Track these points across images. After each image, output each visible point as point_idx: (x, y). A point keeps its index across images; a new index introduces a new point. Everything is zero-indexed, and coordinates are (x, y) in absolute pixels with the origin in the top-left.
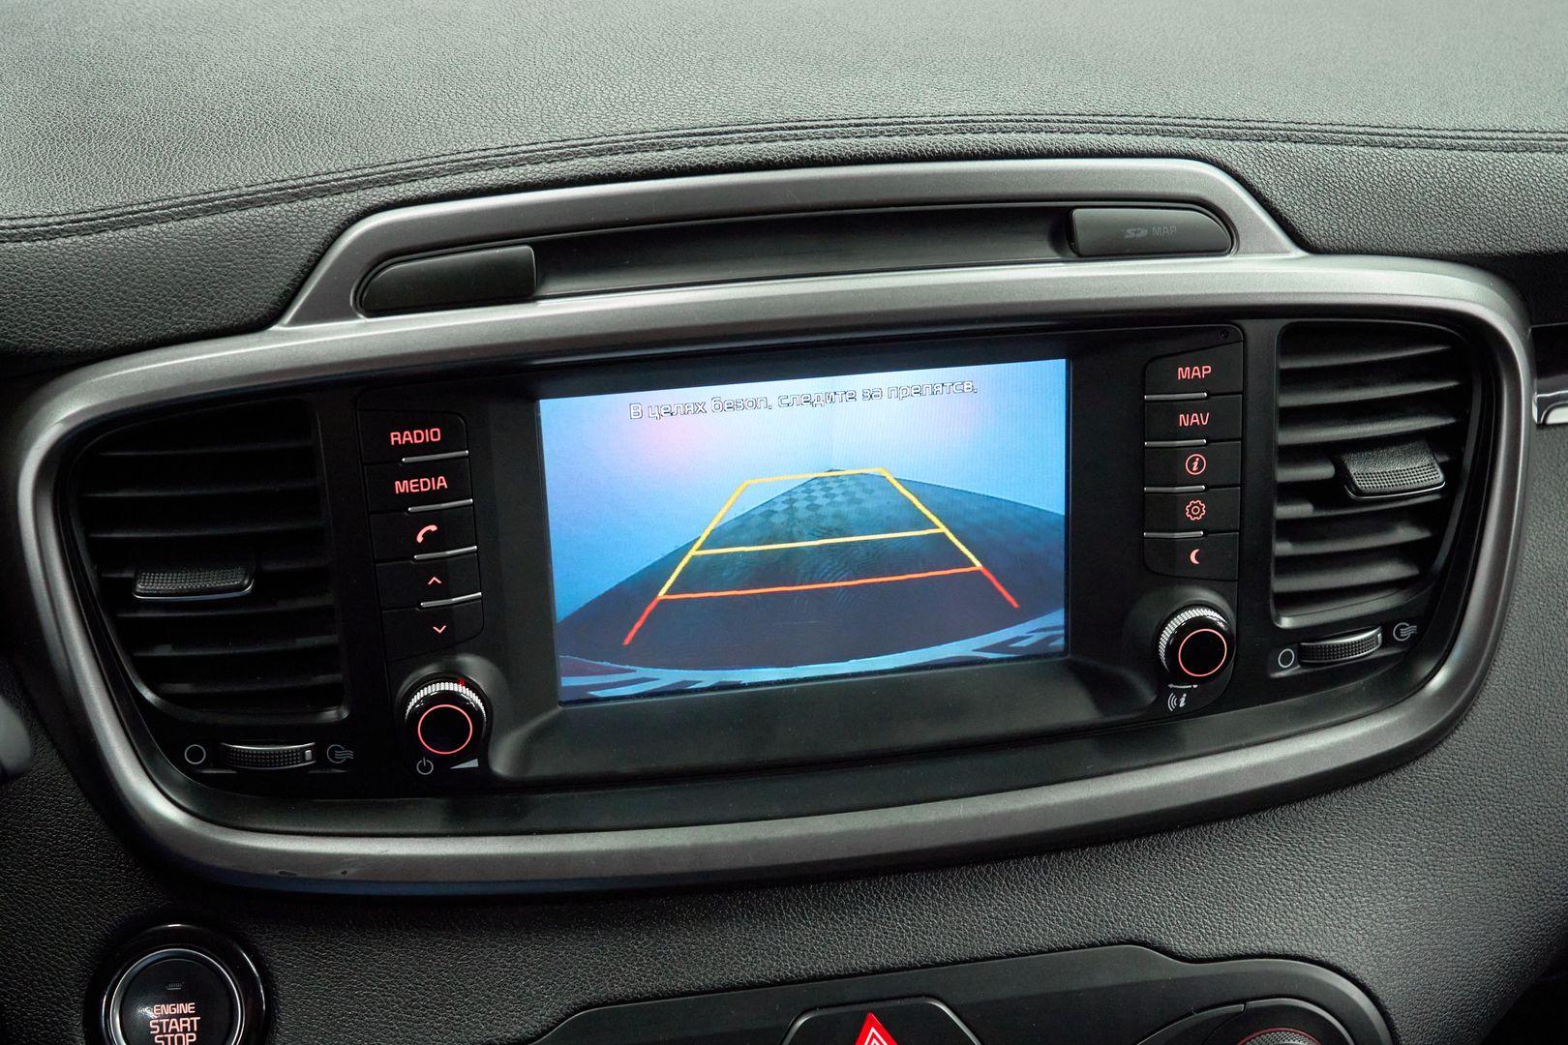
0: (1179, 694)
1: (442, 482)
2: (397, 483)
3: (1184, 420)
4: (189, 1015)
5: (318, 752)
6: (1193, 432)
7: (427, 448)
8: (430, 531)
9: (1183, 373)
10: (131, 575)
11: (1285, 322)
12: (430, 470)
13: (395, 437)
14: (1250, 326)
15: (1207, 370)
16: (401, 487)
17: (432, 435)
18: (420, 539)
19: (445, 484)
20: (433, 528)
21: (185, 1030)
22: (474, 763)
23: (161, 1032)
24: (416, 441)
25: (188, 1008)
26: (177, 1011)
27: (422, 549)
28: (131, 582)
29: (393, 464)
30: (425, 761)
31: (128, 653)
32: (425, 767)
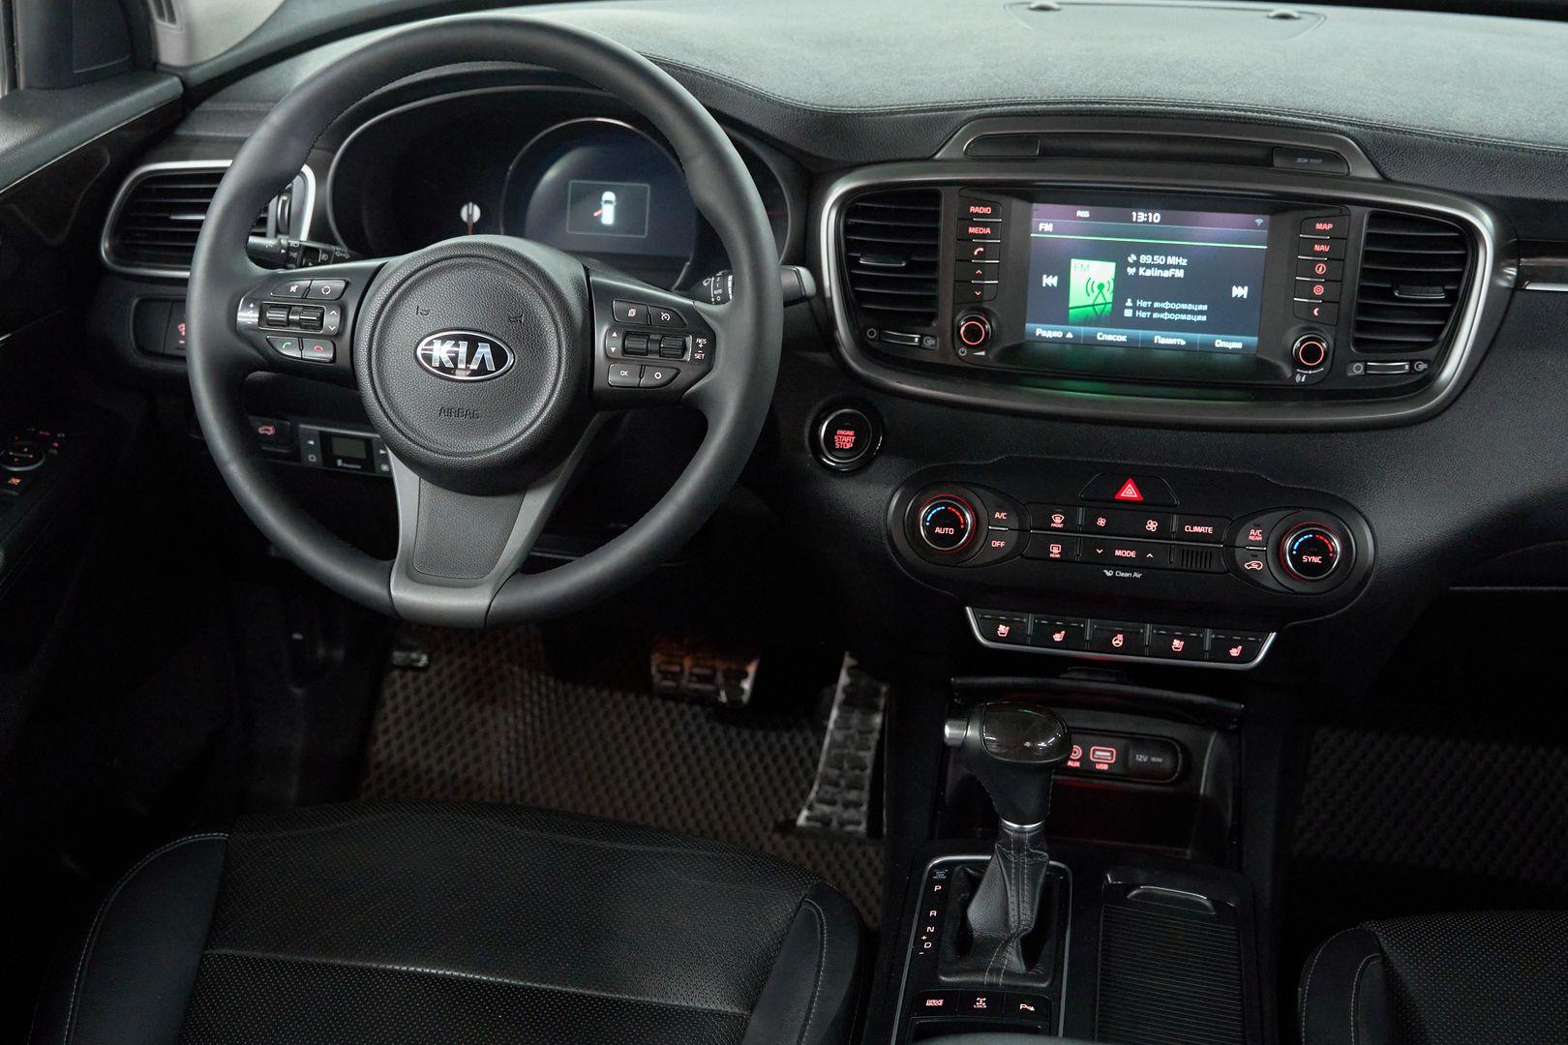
0: (1302, 375)
1: (988, 231)
2: (970, 228)
3: (1317, 248)
4: (851, 436)
5: (921, 340)
6: (1321, 254)
7: (984, 215)
8: (980, 251)
9: (1319, 226)
10: (859, 255)
11: (1371, 209)
12: (984, 225)
13: (972, 209)
14: (1354, 210)
15: (1330, 226)
16: (972, 230)
17: (987, 210)
18: (976, 253)
20: (982, 249)
21: (849, 442)
22: (983, 353)
23: (839, 441)
24: (980, 212)
25: (852, 433)
26: (846, 434)
27: (976, 258)
28: (858, 258)
29: (969, 220)
30: (963, 349)
31: (853, 287)
32: (963, 352)
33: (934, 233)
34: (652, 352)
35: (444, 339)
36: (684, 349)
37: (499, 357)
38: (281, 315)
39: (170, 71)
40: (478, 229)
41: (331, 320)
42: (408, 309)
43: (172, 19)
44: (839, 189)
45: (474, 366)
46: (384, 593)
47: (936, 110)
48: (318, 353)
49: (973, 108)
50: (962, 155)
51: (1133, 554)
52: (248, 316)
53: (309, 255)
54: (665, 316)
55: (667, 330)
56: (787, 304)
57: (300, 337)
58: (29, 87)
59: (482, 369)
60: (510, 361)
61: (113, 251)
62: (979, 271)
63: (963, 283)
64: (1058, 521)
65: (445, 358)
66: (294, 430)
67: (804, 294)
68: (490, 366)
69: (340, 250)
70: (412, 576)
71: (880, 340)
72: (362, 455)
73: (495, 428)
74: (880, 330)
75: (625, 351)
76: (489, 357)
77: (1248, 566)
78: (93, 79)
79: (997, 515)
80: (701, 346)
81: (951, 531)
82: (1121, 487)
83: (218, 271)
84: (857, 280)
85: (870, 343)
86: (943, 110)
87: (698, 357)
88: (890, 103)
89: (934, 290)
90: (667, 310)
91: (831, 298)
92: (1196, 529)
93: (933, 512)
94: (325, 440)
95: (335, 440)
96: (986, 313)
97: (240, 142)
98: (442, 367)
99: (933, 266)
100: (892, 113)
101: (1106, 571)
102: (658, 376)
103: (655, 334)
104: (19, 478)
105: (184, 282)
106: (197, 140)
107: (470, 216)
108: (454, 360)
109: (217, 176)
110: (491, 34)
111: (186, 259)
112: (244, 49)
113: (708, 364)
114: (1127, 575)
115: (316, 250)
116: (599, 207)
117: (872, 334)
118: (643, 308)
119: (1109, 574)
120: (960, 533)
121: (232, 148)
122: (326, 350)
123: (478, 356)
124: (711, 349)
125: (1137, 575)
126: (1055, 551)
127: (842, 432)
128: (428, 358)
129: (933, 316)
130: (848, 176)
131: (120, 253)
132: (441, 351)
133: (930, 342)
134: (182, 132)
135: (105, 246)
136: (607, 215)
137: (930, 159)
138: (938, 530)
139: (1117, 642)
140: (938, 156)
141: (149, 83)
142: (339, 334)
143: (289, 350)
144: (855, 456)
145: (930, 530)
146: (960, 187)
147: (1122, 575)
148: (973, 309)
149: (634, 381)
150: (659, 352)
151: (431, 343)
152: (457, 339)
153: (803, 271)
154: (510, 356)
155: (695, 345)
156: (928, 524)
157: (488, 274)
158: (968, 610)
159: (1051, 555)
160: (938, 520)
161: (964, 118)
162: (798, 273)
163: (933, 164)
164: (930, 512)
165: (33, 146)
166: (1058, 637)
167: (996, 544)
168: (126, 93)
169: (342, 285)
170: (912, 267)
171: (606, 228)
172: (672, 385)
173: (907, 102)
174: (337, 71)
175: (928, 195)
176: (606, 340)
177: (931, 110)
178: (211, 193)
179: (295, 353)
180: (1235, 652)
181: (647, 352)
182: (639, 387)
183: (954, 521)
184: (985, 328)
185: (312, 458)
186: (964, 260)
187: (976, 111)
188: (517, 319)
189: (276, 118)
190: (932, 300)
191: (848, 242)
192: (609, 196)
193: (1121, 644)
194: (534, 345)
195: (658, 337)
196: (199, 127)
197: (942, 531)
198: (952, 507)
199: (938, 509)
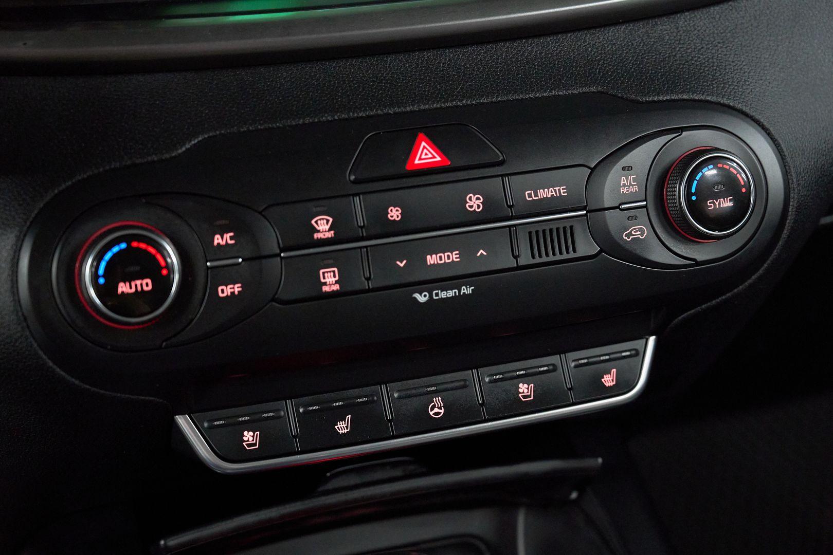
51: (454, 256)
64: (323, 227)
77: (628, 235)
79: (218, 240)
81: (146, 284)
82: (410, 149)
92: (544, 193)
101: (417, 296)
114: (451, 293)
119: (422, 298)
120: (162, 284)
125: (467, 290)
126: (330, 280)
138: (123, 288)
139: (436, 410)
145: (106, 291)
147: (443, 295)
156: (102, 281)
158: (184, 422)
159: (326, 289)
160: (118, 271)
164: (102, 258)
166: (342, 427)
167: (225, 291)
180: (609, 380)
183: (148, 265)
193: (442, 411)
197: (131, 288)
198: (139, 241)
199: (116, 249)
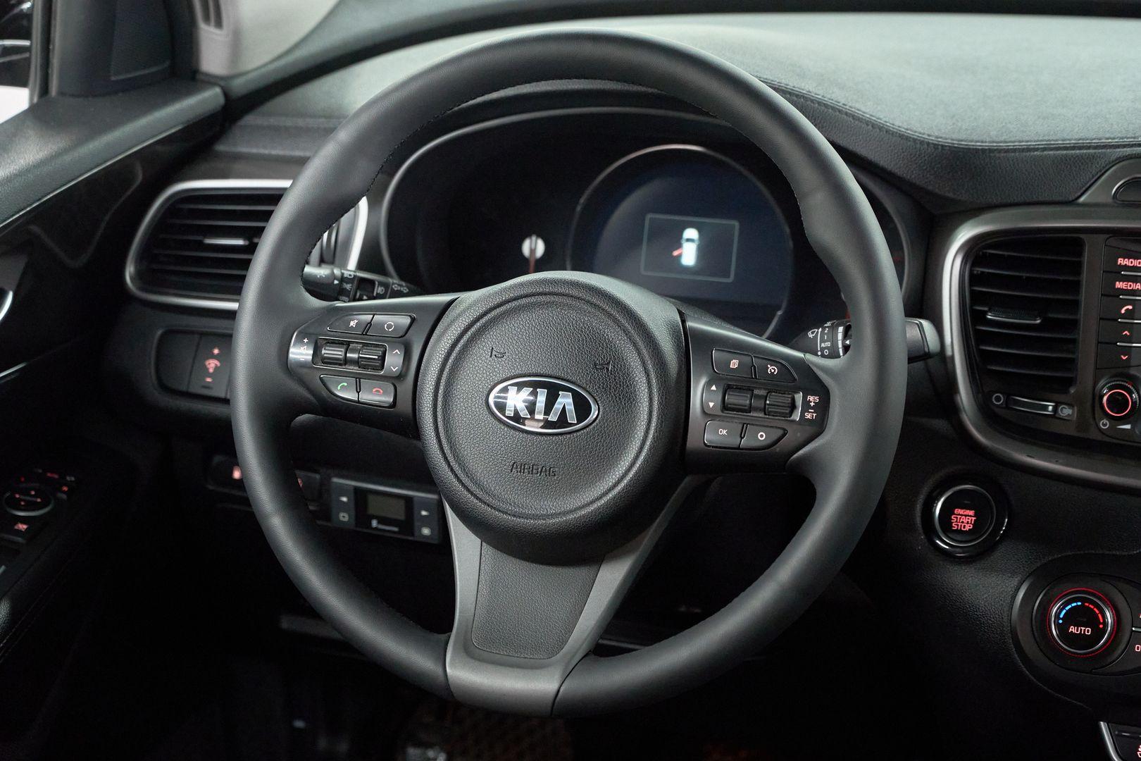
2: (1117, 283)
4: (971, 516)
5: (1055, 409)
7: (1135, 269)
8: (1128, 309)
10: (986, 309)
12: (1134, 279)
13: (1121, 261)
16: (1119, 285)
18: (1123, 311)
19: (1140, 287)
20: (1130, 307)
21: (968, 523)
22: (1128, 427)
23: (956, 522)
24: (1130, 265)
25: (971, 513)
26: (965, 513)
27: (1123, 316)
28: (985, 313)
29: (1117, 273)
30: (1105, 421)
31: (978, 345)
32: (1105, 424)
33: (1075, 286)
34: (756, 409)
35: (520, 386)
36: (793, 407)
37: (582, 408)
38: (338, 353)
39: (211, 81)
40: (542, 265)
41: (394, 361)
42: (481, 352)
43: (219, 24)
44: (964, 234)
45: (553, 417)
46: (439, 671)
47: (1080, 148)
48: (376, 395)
49: (1124, 146)
50: (1110, 200)
52: (301, 353)
53: (364, 288)
54: (772, 369)
55: (774, 385)
56: (912, 359)
57: (358, 378)
58: (61, 93)
59: (563, 421)
60: (594, 414)
61: (140, 276)
62: (1126, 332)
63: (1107, 345)
65: (521, 407)
66: (326, 483)
67: (926, 350)
68: (571, 417)
69: (395, 282)
70: (469, 652)
71: (1007, 407)
72: (400, 515)
73: (575, 489)
74: (1008, 396)
75: (725, 407)
76: (570, 408)
78: (129, 87)
80: (812, 404)
81: (1088, 631)
83: (270, 303)
84: (982, 338)
85: (997, 410)
86: (1089, 148)
87: (808, 416)
88: (1027, 138)
89: (1073, 353)
90: (774, 362)
91: (952, 357)
93: (1067, 608)
94: (360, 497)
95: (371, 498)
96: (1133, 379)
97: (302, 162)
98: (517, 418)
99: (1074, 324)
100: (1028, 149)
102: (762, 436)
103: (759, 388)
104: (25, 524)
105: (231, 315)
106: (237, 157)
107: (533, 251)
108: (531, 408)
109: (274, 197)
110: (588, 49)
111: (234, 287)
112: (290, 59)
113: (819, 426)
115: (372, 282)
116: (679, 246)
117: (998, 400)
118: (747, 359)
120: (1098, 634)
121: (293, 166)
122: (385, 393)
123: (558, 406)
124: (823, 408)
127: (961, 512)
128: (501, 407)
129: (1070, 382)
130: (977, 219)
131: (148, 278)
132: (517, 400)
133: (1066, 412)
134: (221, 147)
135: (130, 270)
136: (688, 254)
137: (1072, 202)
138: (1072, 629)
140: (1082, 199)
141: (189, 93)
142: (401, 377)
143: (345, 391)
144: (977, 539)
145: (1062, 629)
146: (1108, 236)
148: (1115, 376)
149: (734, 441)
150: (764, 410)
151: (505, 390)
152: (535, 386)
153: (926, 324)
154: (594, 408)
155: (806, 405)
156: (1060, 621)
157: (573, 314)
158: (1103, 725)
160: (1072, 617)
161: (1113, 158)
162: (920, 327)
163: (1077, 209)
164: (1063, 608)
165: (67, 158)
167: (1139, 648)
168: (165, 103)
169: (407, 321)
170: (1047, 325)
171: (687, 270)
172: (777, 448)
173: (1046, 138)
174: (414, 87)
175: (1070, 243)
176: (702, 394)
177: (1073, 148)
178: (267, 216)
179: (350, 395)
181: (750, 409)
182: (738, 448)
183: (1093, 620)
184: (1131, 397)
185: (344, 517)
186: (1110, 318)
187: (1128, 151)
188: (600, 366)
189: (344, 136)
190: (1070, 364)
191: (972, 293)
192: (691, 233)
194: (622, 395)
195: (762, 392)
196: (239, 143)
197: (1077, 631)
198: (1090, 604)
199: (1074, 605)
